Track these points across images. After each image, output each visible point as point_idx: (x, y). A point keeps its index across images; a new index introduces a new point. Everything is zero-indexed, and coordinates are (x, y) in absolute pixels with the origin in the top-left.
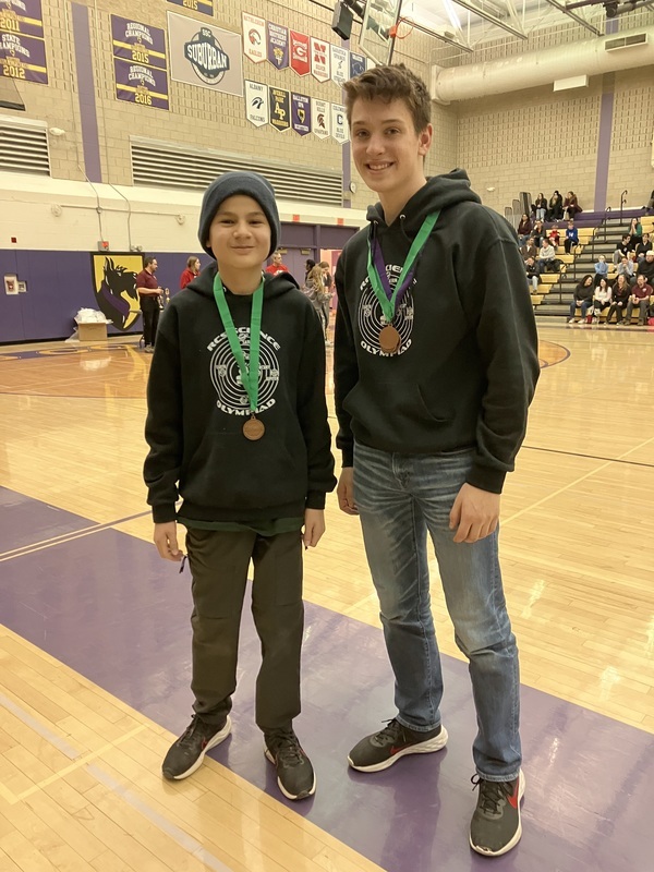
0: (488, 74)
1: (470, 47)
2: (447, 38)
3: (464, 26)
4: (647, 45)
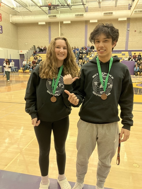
0: (23, 18)
1: (19, 12)
2: (13, 9)
4: (56, 17)
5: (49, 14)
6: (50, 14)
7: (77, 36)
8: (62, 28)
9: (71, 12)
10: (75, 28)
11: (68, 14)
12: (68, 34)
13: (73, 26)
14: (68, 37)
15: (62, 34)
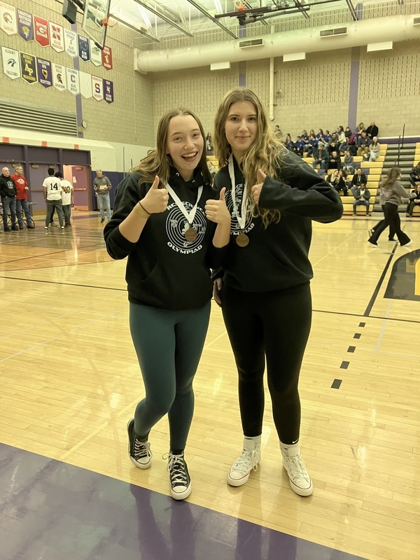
0: (170, 56)
1: (158, 39)
2: (143, 31)
3: (153, 25)
4: (263, 46)
5: (241, 37)
6: (245, 36)
7: (325, 96)
8: (279, 76)
9: (307, 25)
10: (318, 72)
11: (300, 32)
12: (297, 94)
13: (314, 68)
14: (297, 103)
15: (278, 95)
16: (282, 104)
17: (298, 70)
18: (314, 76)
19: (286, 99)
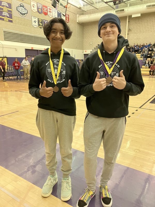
0: (90, 17)
1: (86, 11)
2: (80, 8)
3: (84, 6)
4: (124, 12)
5: (116, 9)
6: (118, 8)
7: (148, 30)
8: (130, 23)
9: (142, 3)
10: (145, 21)
11: (139, 6)
12: (137, 30)
13: (144, 19)
14: (137, 33)
15: (129, 30)
16: (131, 33)
17: (138, 20)
18: (144, 22)
19: (132, 32)
